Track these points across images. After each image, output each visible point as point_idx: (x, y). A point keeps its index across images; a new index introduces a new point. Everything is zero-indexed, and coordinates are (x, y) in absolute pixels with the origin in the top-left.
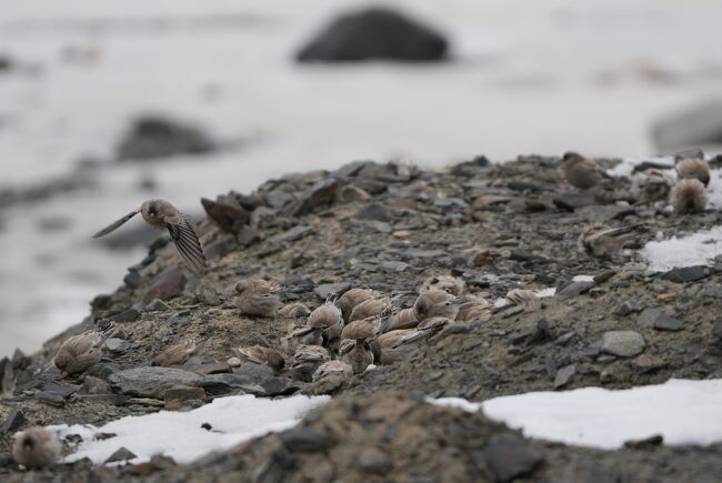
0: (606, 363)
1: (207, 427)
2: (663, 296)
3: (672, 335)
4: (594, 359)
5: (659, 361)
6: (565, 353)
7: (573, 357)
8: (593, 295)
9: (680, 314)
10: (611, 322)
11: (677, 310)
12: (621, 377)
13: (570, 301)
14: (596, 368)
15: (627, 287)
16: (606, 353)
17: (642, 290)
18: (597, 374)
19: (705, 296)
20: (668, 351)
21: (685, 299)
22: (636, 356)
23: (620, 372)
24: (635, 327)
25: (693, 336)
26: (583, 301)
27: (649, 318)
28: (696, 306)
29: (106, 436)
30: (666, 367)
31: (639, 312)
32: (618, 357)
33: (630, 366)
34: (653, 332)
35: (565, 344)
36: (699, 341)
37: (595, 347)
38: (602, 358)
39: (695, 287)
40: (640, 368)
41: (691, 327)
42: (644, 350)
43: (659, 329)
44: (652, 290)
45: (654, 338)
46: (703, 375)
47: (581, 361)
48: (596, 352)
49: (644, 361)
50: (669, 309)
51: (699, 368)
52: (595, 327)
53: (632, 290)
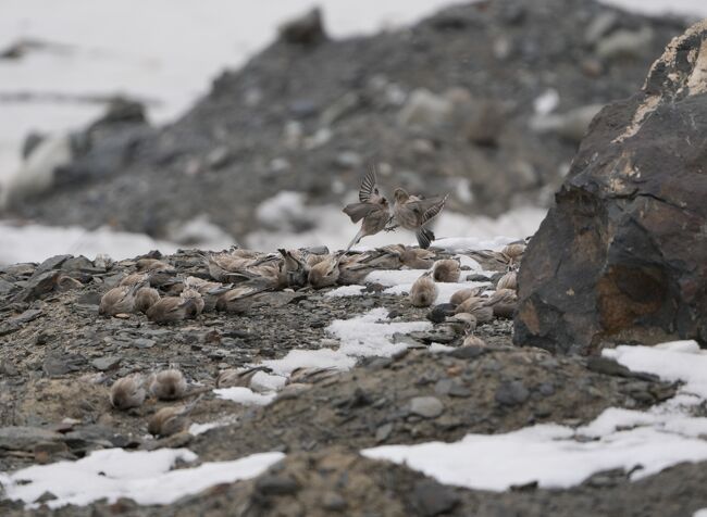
0: (415, 423)
1: (102, 474)
2: (452, 370)
3: (462, 401)
4: (405, 419)
5: (456, 421)
6: (382, 415)
7: (390, 417)
8: (395, 369)
9: (467, 384)
10: (413, 391)
11: (465, 381)
12: (428, 433)
13: (377, 374)
14: (408, 426)
15: (420, 362)
16: (414, 414)
17: (433, 365)
18: (408, 431)
19: (484, 370)
20: (462, 412)
21: (469, 372)
22: (437, 417)
23: (427, 429)
24: (433, 394)
25: (479, 401)
26: (387, 374)
27: (444, 386)
28: (479, 377)
29: (25, 483)
30: (462, 425)
31: (434, 382)
32: (424, 418)
33: (435, 425)
34: (449, 398)
35: (380, 408)
36: (484, 405)
37: (405, 409)
38: (412, 419)
39: (475, 363)
40: (442, 426)
41: (477, 394)
42: (444, 412)
43: (452, 396)
44: (442, 365)
45: (450, 403)
46: (491, 432)
47: (395, 421)
48: (405, 414)
49: (445, 421)
50: (458, 380)
51: (487, 426)
52: (402, 394)
53: (425, 365)
